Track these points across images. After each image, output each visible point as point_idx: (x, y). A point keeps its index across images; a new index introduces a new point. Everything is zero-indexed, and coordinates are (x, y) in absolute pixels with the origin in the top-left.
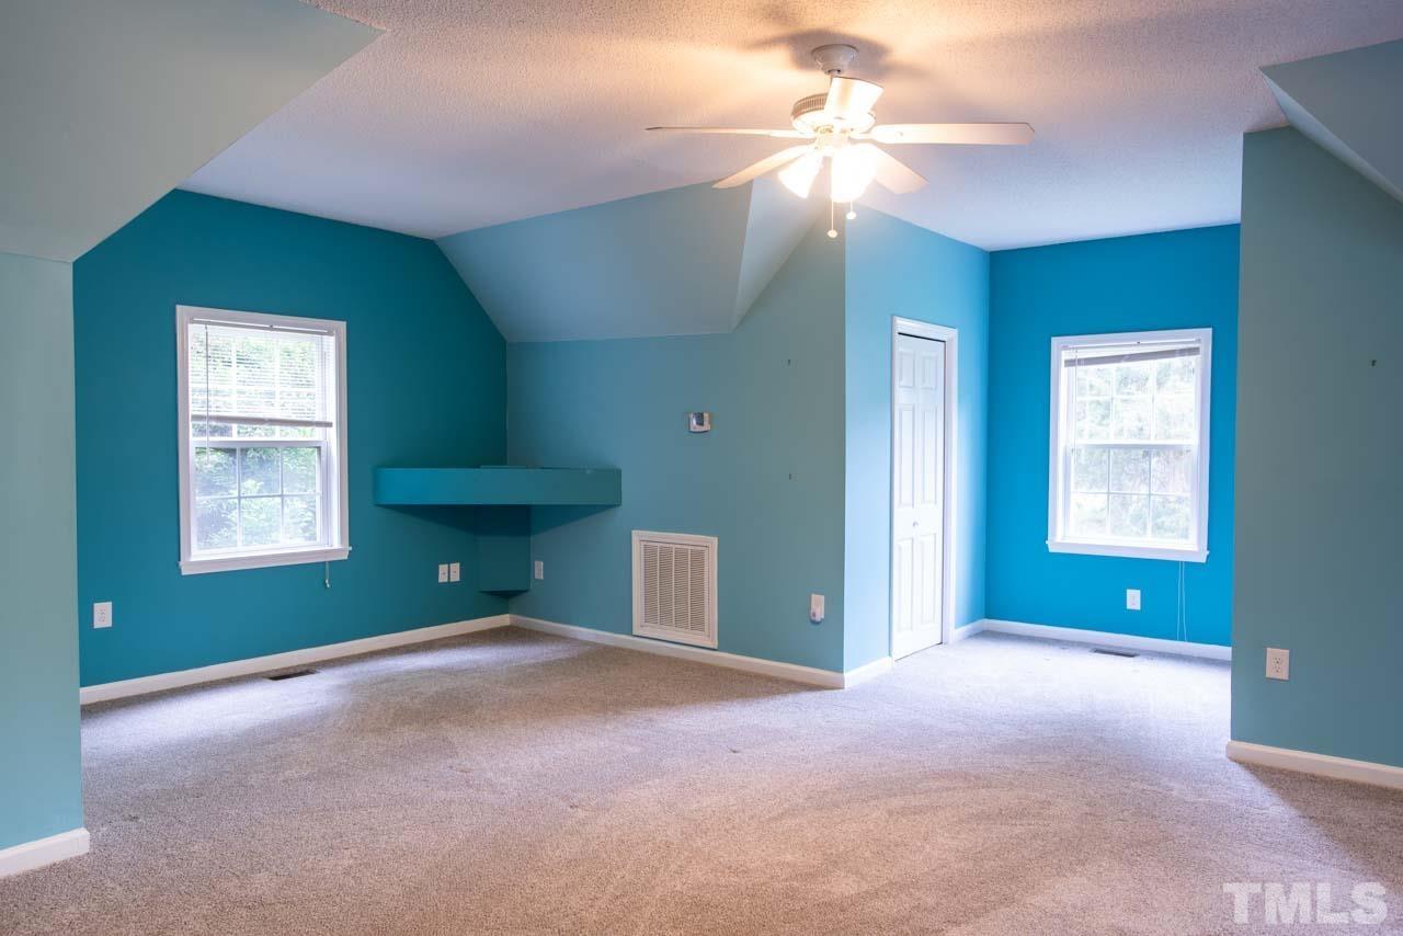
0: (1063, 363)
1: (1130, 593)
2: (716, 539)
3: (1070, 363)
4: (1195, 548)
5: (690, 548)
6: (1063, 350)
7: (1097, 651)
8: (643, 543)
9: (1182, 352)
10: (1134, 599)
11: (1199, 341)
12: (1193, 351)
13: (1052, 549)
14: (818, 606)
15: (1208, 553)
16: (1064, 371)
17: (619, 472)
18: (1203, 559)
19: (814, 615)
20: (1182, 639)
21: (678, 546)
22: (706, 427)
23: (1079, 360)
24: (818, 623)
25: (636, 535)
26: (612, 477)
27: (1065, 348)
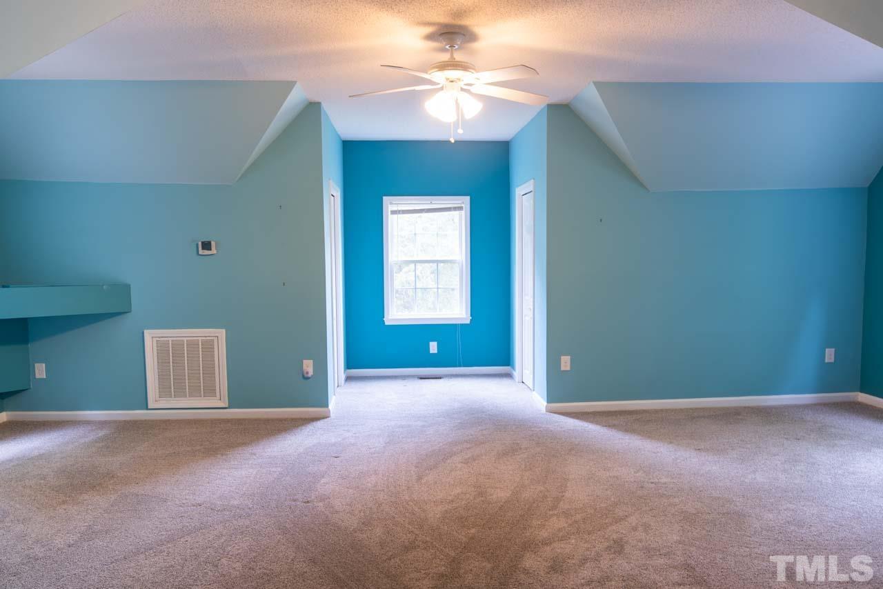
0: (390, 213)
1: (431, 344)
2: (224, 331)
3: (394, 212)
4: (465, 316)
5: (200, 338)
6: (391, 204)
7: (421, 378)
8: (155, 339)
9: (455, 209)
10: (433, 347)
11: (463, 203)
12: (460, 208)
13: (387, 323)
14: (309, 366)
15: (471, 318)
16: (390, 216)
17: (130, 285)
18: (468, 322)
19: (307, 373)
20: (460, 366)
21: (175, 339)
22: (214, 251)
23: (399, 211)
24: (308, 378)
25: (148, 334)
26: (124, 291)
27: (391, 203)
